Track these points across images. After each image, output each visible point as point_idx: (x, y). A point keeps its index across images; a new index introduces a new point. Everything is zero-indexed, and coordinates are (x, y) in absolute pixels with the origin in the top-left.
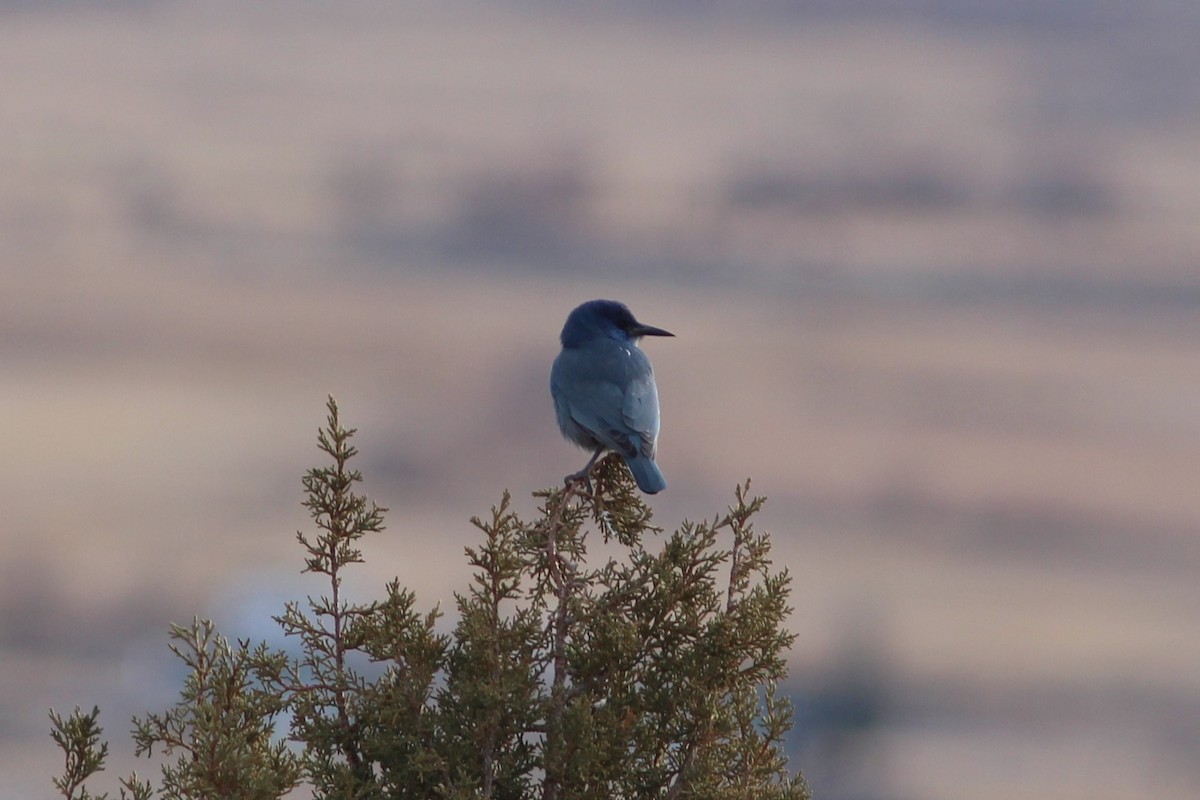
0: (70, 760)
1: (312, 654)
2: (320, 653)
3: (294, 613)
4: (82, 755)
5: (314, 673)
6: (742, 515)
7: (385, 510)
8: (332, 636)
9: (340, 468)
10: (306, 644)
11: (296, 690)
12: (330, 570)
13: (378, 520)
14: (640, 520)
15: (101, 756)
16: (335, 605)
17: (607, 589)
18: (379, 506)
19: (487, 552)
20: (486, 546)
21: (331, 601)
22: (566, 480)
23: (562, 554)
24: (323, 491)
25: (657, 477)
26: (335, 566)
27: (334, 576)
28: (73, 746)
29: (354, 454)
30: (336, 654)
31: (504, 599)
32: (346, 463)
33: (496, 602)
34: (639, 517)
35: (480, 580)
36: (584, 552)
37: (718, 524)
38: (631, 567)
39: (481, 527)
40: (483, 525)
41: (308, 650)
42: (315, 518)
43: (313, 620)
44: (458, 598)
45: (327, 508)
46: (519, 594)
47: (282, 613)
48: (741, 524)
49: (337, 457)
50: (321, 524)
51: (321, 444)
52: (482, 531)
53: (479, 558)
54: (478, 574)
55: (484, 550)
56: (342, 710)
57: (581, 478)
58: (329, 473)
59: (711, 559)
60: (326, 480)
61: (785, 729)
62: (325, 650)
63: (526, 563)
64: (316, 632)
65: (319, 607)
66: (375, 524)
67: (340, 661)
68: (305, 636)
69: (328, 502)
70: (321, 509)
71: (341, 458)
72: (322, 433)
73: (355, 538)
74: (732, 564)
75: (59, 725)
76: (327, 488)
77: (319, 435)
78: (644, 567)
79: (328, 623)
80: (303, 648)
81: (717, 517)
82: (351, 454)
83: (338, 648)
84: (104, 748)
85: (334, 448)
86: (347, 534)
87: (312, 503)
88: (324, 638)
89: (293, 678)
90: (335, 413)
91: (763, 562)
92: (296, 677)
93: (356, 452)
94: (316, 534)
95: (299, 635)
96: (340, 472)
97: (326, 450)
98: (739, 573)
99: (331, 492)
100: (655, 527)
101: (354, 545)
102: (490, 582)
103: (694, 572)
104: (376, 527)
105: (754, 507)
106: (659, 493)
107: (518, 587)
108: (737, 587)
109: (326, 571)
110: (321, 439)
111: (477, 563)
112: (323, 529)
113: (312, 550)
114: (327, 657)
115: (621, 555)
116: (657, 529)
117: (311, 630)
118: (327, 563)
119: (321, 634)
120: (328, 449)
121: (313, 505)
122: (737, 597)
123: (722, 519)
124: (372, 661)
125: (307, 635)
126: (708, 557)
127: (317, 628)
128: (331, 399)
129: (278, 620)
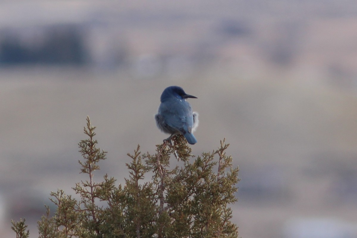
0: (18, 236)
1: (84, 199)
2: (87, 199)
3: (78, 186)
4: (21, 234)
5: (85, 205)
6: (222, 150)
7: (106, 152)
8: (90, 193)
9: (91, 139)
10: (82, 196)
11: (79, 211)
12: (89, 172)
13: (104, 156)
14: (187, 153)
15: (27, 234)
16: (91, 183)
17: (176, 175)
18: (104, 151)
19: (133, 164)
20: (132, 163)
21: (89, 182)
22: (164, 141)
23: (162, 165)
24: (86, 147)
25: (194, 139)
26: (90, 171)
27: (90, 174)
28: (18, 232)
29: (95, 135)
30: (91, 199)
31: (139, 179)
32: (93, 137)
33: (137, 180)
34: (187, 152)
35: (132, 173)
36: (169, 164)
37: (214, 153)
38: (184, 168)
39: (130, 156)
40: (131, 156)
41: (83, 198)
42: (83, 155)
43: (84, 188)
44: (126, 179)
45: (87, 152)
46: (143, 178)
47: (75, 187)
48: (222, 153)
49: (90, 136)
50: (85, 157)
51: (85, 132)
52: (131, 158)
53: (131, 166)
54: (130, 172)
55: (132, 164)
56: (94, 217)
57: (168, 140)
58: (88, 141)
59: (211, 164)
60: (86, 143)
61: (230, 218)
62: (88, 198)
63: (150, 168)
64: (85, 192)
65: (85, 184)
66: (103, 157)
67: (93, 201)
68: (82, 194)
69: (87, 150)
70: (85, 153)
71: (91, 136)
72: (85, 128)
73: (97, 162)
74: (219, 166)
75: (14, 225)
76: (86, 146)
77: (84, 129)
78: (188, 168)
79: (89, 189)
80: (81, 197)
81: (214, 151)
82: (94, 135)
83: (92, 197)
84: (28, 232)
85: (89, 133)
86: (94, 161)
87: (82, 151)
88: (88, 194)
89: (78, 207)
90: (89, 122)
91: (229, 165)
92: (79, 207)
93: (96, 134)
94: (84, 161)
95: (80, 193)
96: (91, 141)
97: (87, 134)
98: (221, 168)
99: (88, 147)
100: (193, 155)
101: (97, 164)
102: (135, 174)
103: (206, 169)
104: (104, 158)
105: (226, 147)
106: (195, 144)
107: (143, 175)
108: (220, 173)
109: (88, 173)
110: (85, 130)
111: (130, 168)
112: (86, 159)
113: (83, 166)
114: (89, 200)
115: (181, 165)
116: (194, 156)
117: (84, 192)
118: (88, 170)
119: (87, 193)
120: (87, 133)
121: (83, 152)
122: (220, 176)
123: (215, 151)
124: (100, 201)
125: (83, 193)
126: (210, 164)
127: (86, 191)
128: (88, 117)
129: (74, 189)
